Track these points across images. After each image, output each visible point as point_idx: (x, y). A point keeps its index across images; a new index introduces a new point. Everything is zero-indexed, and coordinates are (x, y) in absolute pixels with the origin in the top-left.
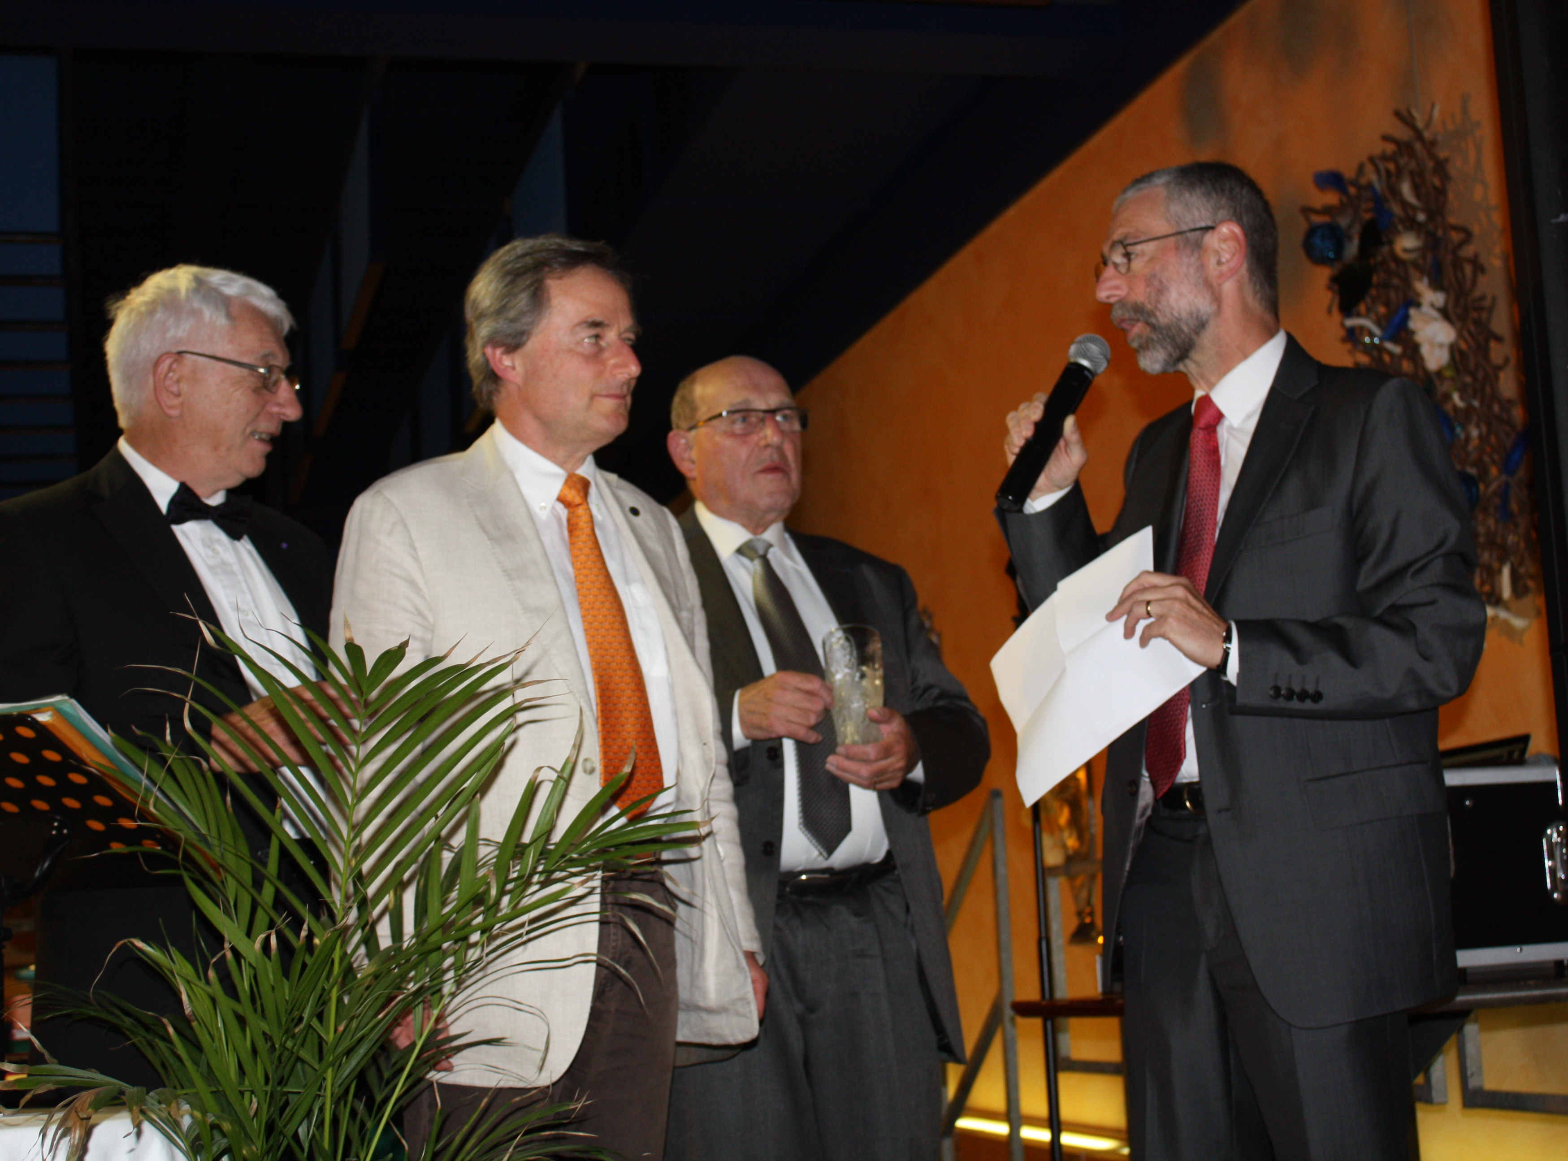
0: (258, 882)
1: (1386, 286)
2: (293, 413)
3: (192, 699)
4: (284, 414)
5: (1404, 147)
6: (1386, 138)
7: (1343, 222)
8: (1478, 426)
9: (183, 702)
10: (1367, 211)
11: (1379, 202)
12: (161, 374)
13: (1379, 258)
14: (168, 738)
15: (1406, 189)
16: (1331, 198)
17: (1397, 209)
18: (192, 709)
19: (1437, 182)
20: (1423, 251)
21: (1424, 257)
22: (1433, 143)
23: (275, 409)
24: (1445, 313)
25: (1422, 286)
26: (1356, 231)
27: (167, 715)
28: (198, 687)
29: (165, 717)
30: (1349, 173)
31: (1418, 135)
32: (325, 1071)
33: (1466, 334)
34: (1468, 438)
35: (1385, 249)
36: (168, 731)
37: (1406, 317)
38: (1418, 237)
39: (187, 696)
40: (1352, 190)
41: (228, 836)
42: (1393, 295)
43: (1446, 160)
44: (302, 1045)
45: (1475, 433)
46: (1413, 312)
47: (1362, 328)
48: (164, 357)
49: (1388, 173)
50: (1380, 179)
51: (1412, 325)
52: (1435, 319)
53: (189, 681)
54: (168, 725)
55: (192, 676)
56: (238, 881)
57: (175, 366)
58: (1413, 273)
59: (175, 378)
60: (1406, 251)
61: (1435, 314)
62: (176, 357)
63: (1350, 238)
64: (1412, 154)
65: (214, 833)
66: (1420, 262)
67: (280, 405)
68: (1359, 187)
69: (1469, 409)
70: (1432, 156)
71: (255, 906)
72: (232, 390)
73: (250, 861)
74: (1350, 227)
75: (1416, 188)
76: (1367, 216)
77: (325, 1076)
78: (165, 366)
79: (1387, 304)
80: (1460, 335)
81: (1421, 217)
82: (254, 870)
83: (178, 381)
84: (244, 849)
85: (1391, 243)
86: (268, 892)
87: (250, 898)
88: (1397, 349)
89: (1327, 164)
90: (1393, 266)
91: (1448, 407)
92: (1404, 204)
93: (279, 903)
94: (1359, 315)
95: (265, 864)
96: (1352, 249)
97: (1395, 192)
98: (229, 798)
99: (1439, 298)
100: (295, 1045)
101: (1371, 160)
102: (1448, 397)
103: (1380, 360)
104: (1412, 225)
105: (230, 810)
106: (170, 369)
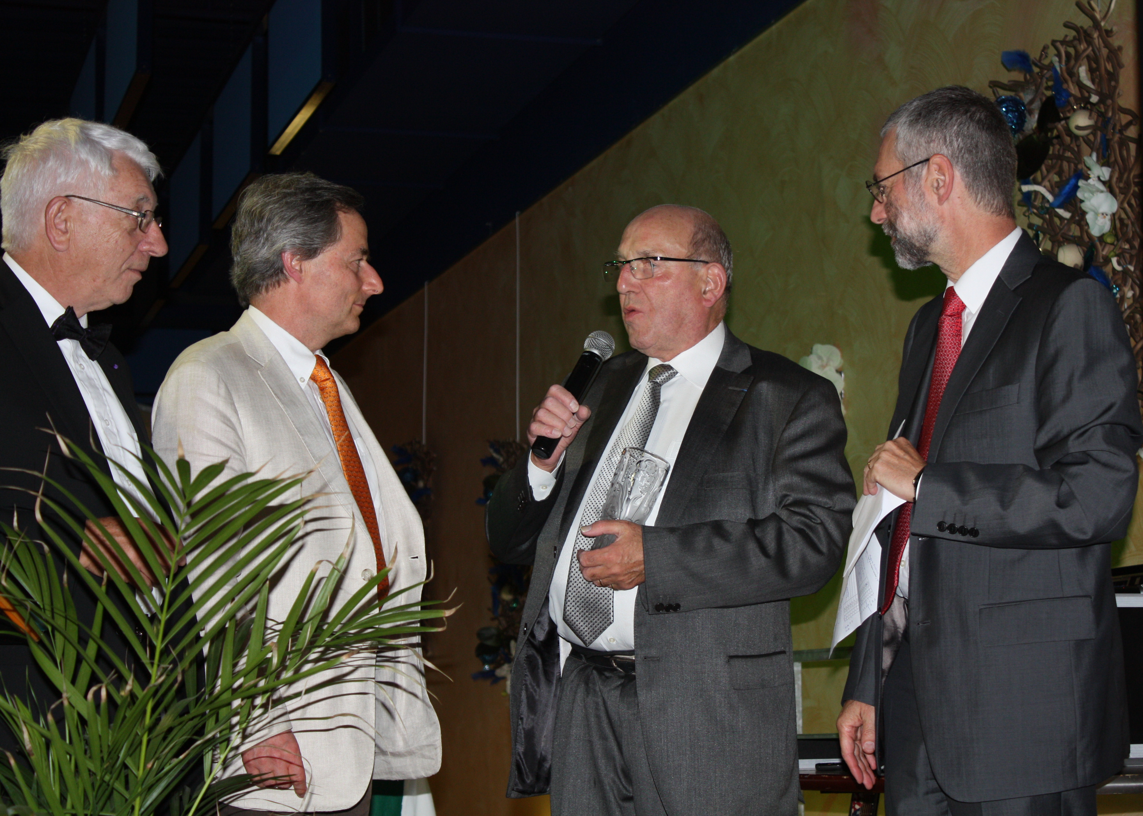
0: (83, 640)
1: (1060, 158)
2: (160, 250)
3: (43, 494)
4: (153, 252)
5: (1084, 35)
6: (1067, 25)
7: (1026, 97)
8: (1132, 288)
9: (35, 498)
10: (1048, 88)
11: (1058, 82)
12: (52, 214)
13: (1055, 132)
14: (15, 524)
15: (1083, 72)
16: (1017, 76)
17: (1074, 90)
18: (42, 503)
19: (1110, 68)
20: (1094, 128)
21: (1094, 134)
22: (1109, 33)
23: (146, 248)
24: (1108, 185)
25: (1091, 160)
26: (1036, 106)
27: (15, 506)
28: (47, 485)
29: (13, 507)
30: (1034, 54)
31: (1096, 24)
32: (134, 800)
33: (1126, 205)
34: (1123, 298)
35: (1061, 125)
36: (15, 519)
37: (1076, 187)
38: (1090, 117)
39: (38, 492)
40: (1036, 70)
41: (59, 604)
42: (1065, 165)
43: (1120, 48)
44: (117, 779)
45: (1130, 294)
46: (1081, 183)
47: (1036, 193)
48: (55, 200)
49: (1068, 55)
50: (1060, 62)
51: (1080, 195)
52: (1102, 192)
53: (40, 480)
54: (15, 514)
55: (44, 476)
56: (65, 638)
57: (63, 207)
58: (1085, 148)
59: (63, 218)
60: (1078, 128)
61: (1101, 187)
62: (66, 200)
63: (1031, 113)
64: (1089, 41)
65: (47, 600)
66: (1091, 137)
67: (150, 244)
68: (1042, 68)
69: (1125, 272)
70: (1107, 45)
71: (79, 660)
72: (112, 230)
73: (77, 622)
74: (1032, 102)
75: (1091, 71)
76: (1049, 93)
77: (133, 803)
78: (55, 208)
79: (1060, 174)
80: (1121, 207)
81: (1094, 99)
82: (80, 631)
83: (66, 221)
84: (72, 614)
85: (1067, 119)
86: (91, 651)
87: (75, 652)
88: (1066, 215)
89: (1015, 46)
90: (1068, 139)
91: (1108, 269)
92: (1081, 86)
93: (101, 656)
94: (1036, 182)
95: (90, 626)
96: (1032, 122)
97: (1073, 74)
98: (65, 576)
99: (1105, 173)
100: (111, 778)
101: (1054, 43)
102: (1107, 260)
103: (1051, 222)
104: (1086, 105)
105: (66, 586)
106: (59, 210)
